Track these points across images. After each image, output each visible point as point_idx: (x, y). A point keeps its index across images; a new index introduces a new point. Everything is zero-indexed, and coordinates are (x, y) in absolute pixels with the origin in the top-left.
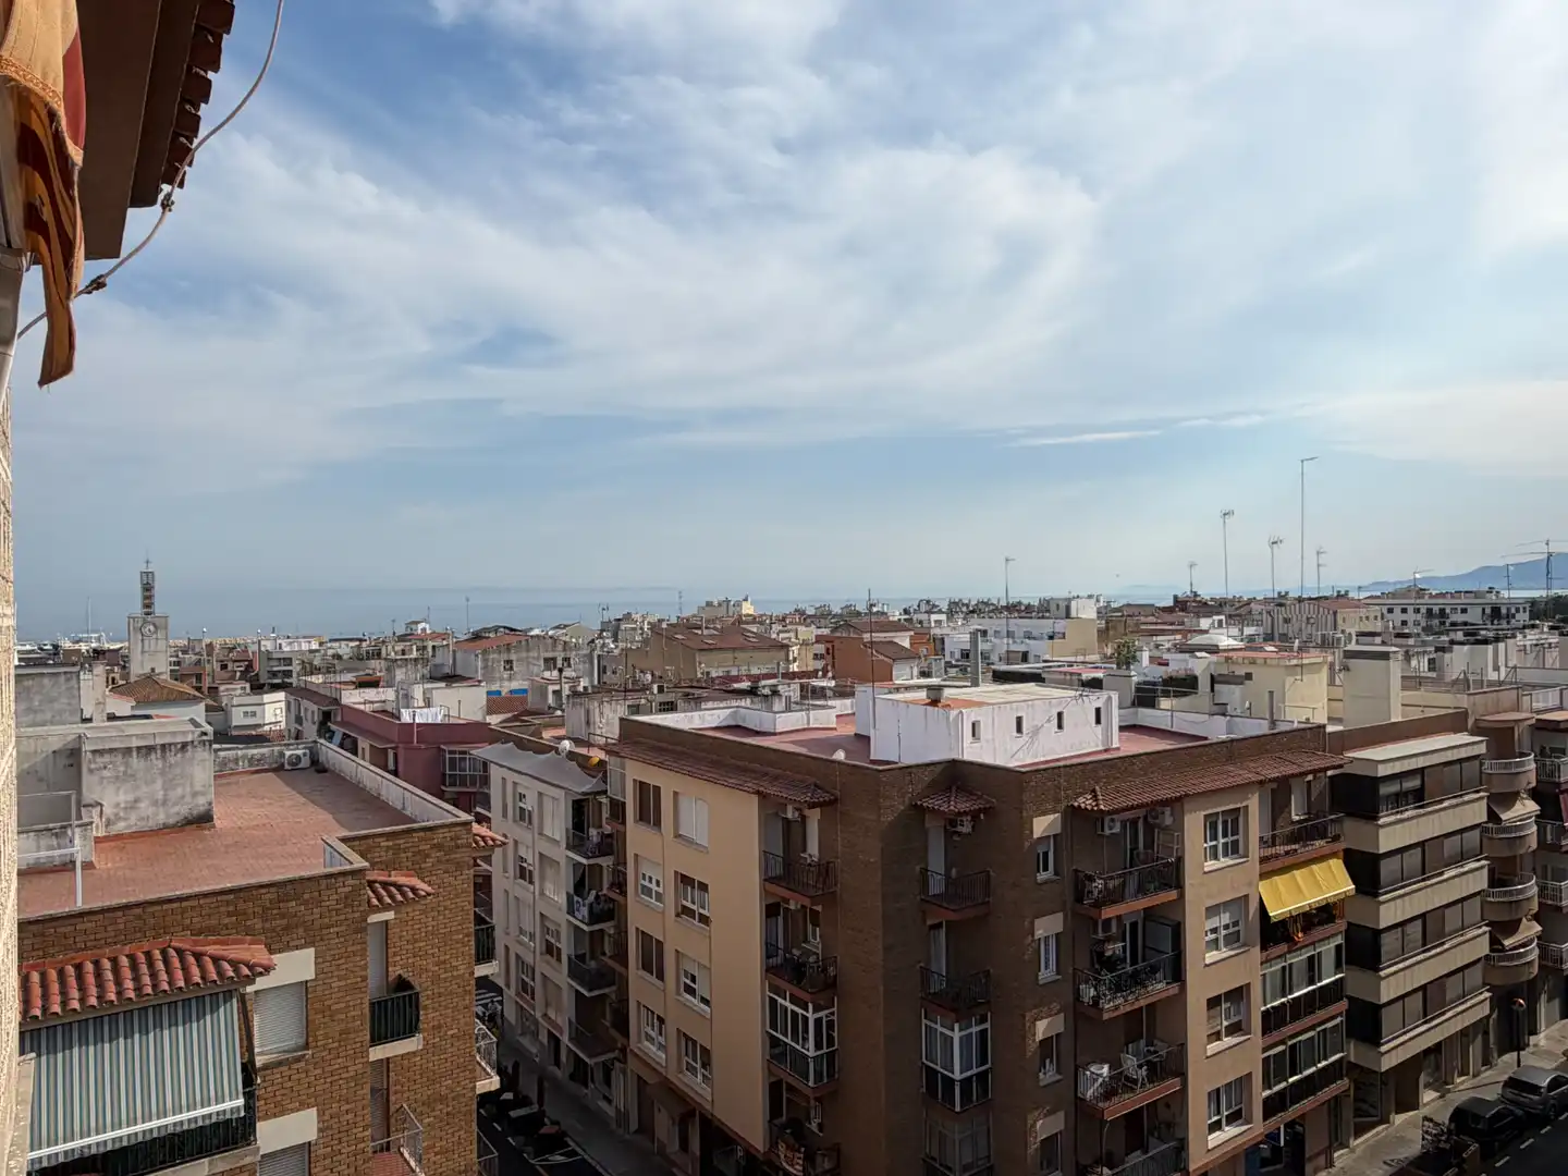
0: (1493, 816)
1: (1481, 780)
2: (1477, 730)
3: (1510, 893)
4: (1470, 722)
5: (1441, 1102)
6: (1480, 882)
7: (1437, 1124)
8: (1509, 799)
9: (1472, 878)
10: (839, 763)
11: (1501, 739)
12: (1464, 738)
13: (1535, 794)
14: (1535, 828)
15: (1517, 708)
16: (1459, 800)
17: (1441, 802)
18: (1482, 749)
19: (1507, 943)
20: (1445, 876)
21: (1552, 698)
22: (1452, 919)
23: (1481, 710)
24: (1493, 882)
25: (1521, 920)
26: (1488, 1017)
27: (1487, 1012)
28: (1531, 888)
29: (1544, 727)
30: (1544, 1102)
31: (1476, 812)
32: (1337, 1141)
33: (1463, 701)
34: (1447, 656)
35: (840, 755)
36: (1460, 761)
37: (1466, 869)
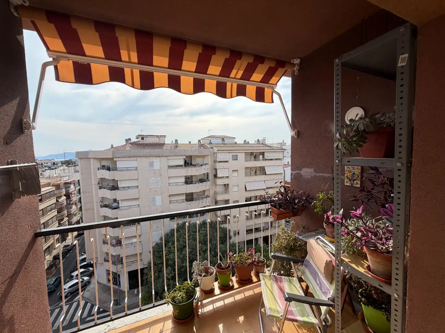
0: (57, 201)
1: (54, 195)
2: (53, 186)
3: (61, 214)
4: (51, 185)
5: (50, 257)
6: (56, 213)
7: (50, 261)
8: (60, 197)
9: (54, 212)
11: (58, 187)
12: (51, 187)
13: (65, 195)
14: (66, 201)
15: (61, 181)
16: (50, 199)
17: (46, 200)
18: (54, 189)
19: (62, 223)
20: (48, 214)
21: (67, 178)
22: (50, 222)
23: (53, 182)
24: (58, 213)
25: (64, 218)
26: (59, 237)
27: (59, 236)
28: (66, 212)
29: (66, 183)
30: (71, 247)
31: (54, 201)
33: (49, 181)
34: (45, 172)
36: (50, 192)
37: (52, 212)
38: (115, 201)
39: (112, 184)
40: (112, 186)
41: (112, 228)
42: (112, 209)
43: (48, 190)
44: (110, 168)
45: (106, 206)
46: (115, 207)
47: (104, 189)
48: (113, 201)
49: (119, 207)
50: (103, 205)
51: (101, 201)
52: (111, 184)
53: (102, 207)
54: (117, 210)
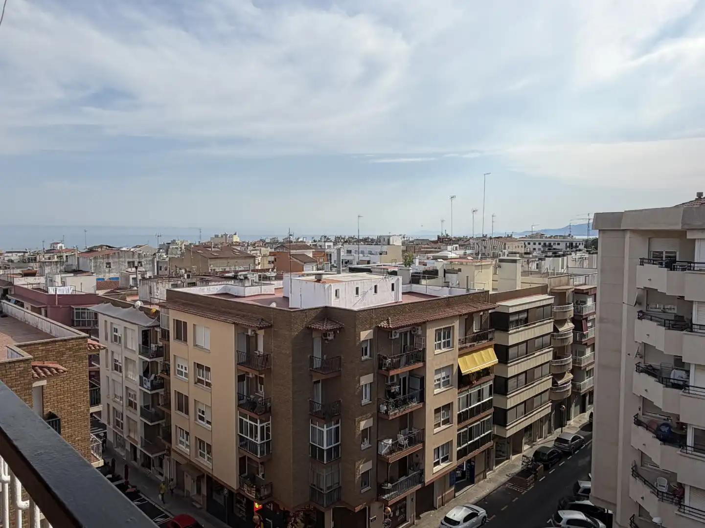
0: (556, 330)
1: (551, 314)
2: (551, 293)
3: (562, 362)
4: (549, 290)
5: (531, 449)
6: (549, 357)
7: (527, 458)
8: (562, 322)
9: (546, 356)
10: (274, 309)
11: (560, 297)
12: (546, 296)
13: (573, 320)
14: (572, 334)
15: (568, 284)
16: (542, 323)
17: (535, 323)
18: (552, 301)
19: (559, 382)
20: (535, 355)
21: (581, 280)
22: (537, 373)
23: (553, 285)
24: (555, 357)
25: (565, 373)
26: (551, 413)
27: (550, 411)
28: (569, 360)
29: (577, 292)
30: (569, 446)
31: (548, 328)
32: (488, 467)
33: (546, 281)
34: (543, 262)
35: (274, 305)
36: (543, 306)
37: (544, 351)
38: (679, 363)
39: (675, 312)
40: (676, 316)
41: (659, 442)
42: (667, 386)
43: (540, 300)
44: (675, 261)
45: (651, 371)
46: (676, 382)
47: (651, 320)
48: (671, 363)
49: (689, 386)
50: (642, 365)
51: (638, 353)
52: (674, 310)
53: (640, 370)
54: (681, 392)
